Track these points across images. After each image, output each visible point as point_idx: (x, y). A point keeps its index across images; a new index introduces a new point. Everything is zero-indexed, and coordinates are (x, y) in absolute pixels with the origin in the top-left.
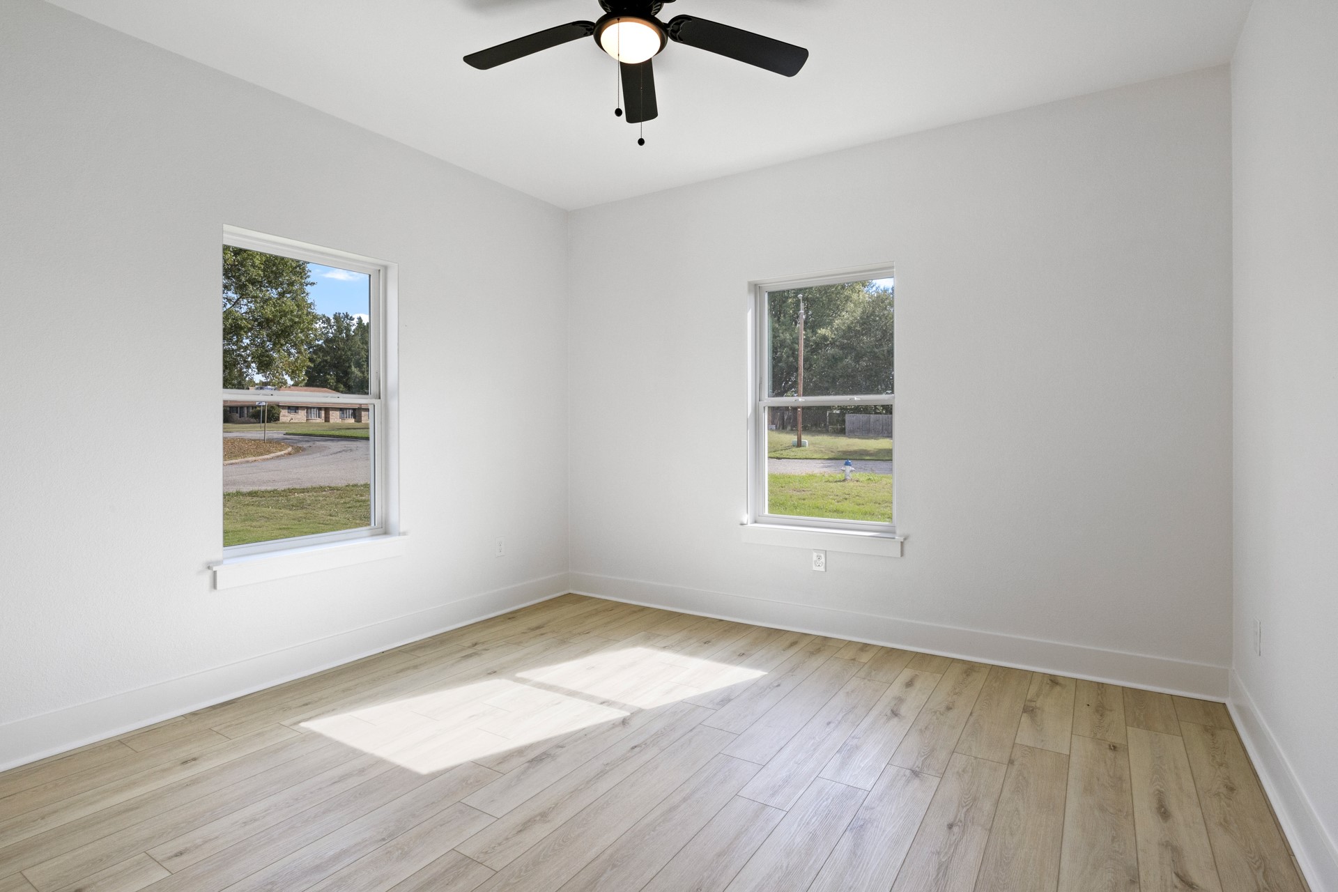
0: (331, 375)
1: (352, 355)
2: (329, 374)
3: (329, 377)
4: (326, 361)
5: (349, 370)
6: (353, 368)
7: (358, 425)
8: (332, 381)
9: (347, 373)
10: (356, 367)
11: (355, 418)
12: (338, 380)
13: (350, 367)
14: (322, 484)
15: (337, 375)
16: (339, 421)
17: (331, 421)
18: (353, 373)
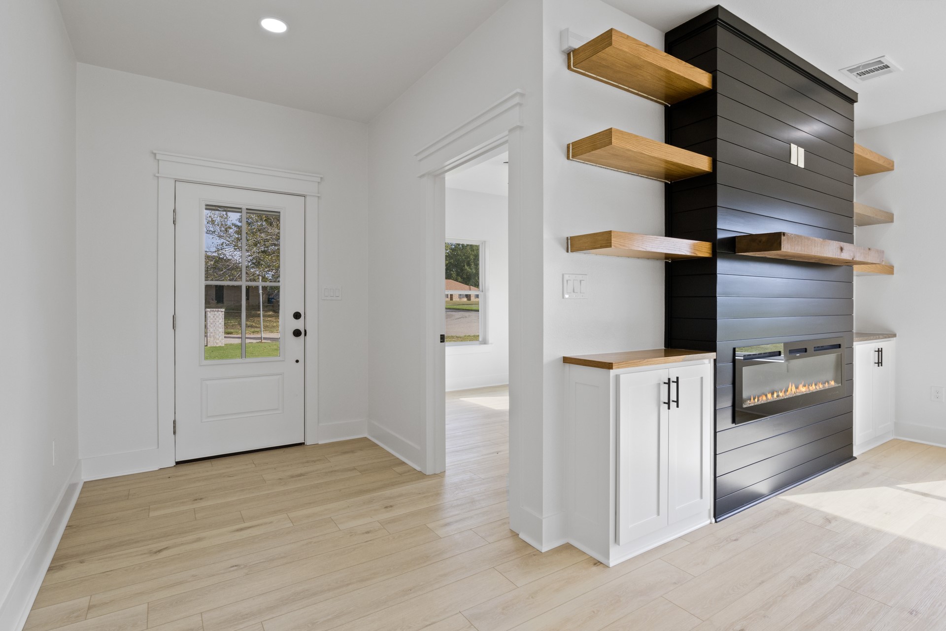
0: (453, 271)
1: (465, 258)
2: (452, 271)
3: (452, 272)
4: (451, 263)
5: (464, 268)
6: (466, 266)
7: (469, 302)
8: (454, 275)
9: (462, 270)
10: (467, 266)
11: (467, 298)
12: (458, 275)
13: (464, 266)
14: (452, 335)
15: (457, 271)
16: (458, 300)
17: (454, 300)
18: (466, 270)
